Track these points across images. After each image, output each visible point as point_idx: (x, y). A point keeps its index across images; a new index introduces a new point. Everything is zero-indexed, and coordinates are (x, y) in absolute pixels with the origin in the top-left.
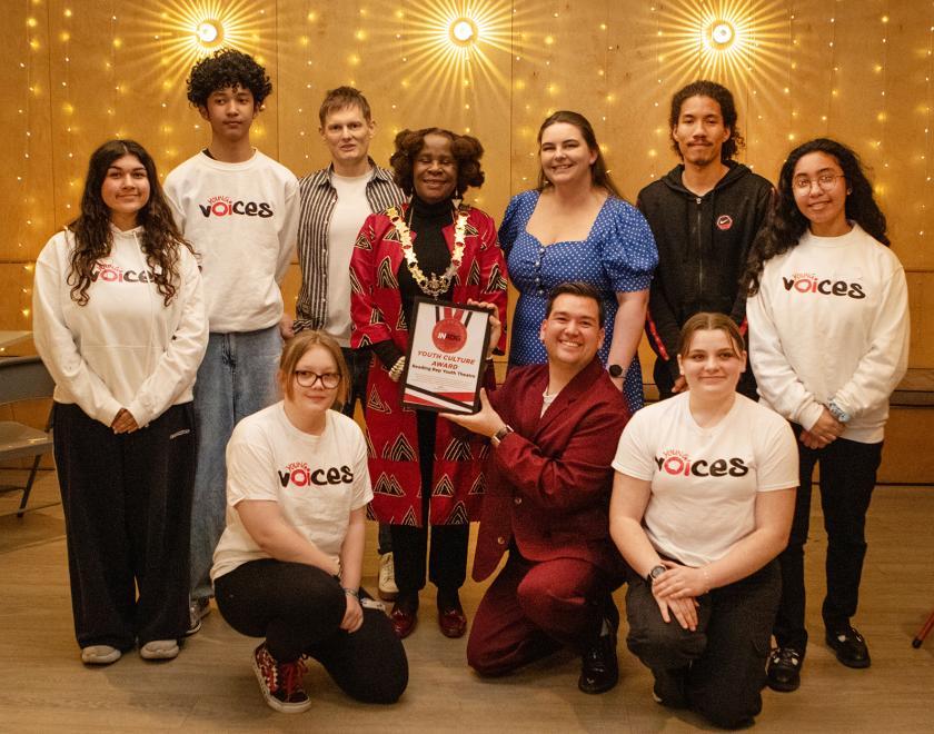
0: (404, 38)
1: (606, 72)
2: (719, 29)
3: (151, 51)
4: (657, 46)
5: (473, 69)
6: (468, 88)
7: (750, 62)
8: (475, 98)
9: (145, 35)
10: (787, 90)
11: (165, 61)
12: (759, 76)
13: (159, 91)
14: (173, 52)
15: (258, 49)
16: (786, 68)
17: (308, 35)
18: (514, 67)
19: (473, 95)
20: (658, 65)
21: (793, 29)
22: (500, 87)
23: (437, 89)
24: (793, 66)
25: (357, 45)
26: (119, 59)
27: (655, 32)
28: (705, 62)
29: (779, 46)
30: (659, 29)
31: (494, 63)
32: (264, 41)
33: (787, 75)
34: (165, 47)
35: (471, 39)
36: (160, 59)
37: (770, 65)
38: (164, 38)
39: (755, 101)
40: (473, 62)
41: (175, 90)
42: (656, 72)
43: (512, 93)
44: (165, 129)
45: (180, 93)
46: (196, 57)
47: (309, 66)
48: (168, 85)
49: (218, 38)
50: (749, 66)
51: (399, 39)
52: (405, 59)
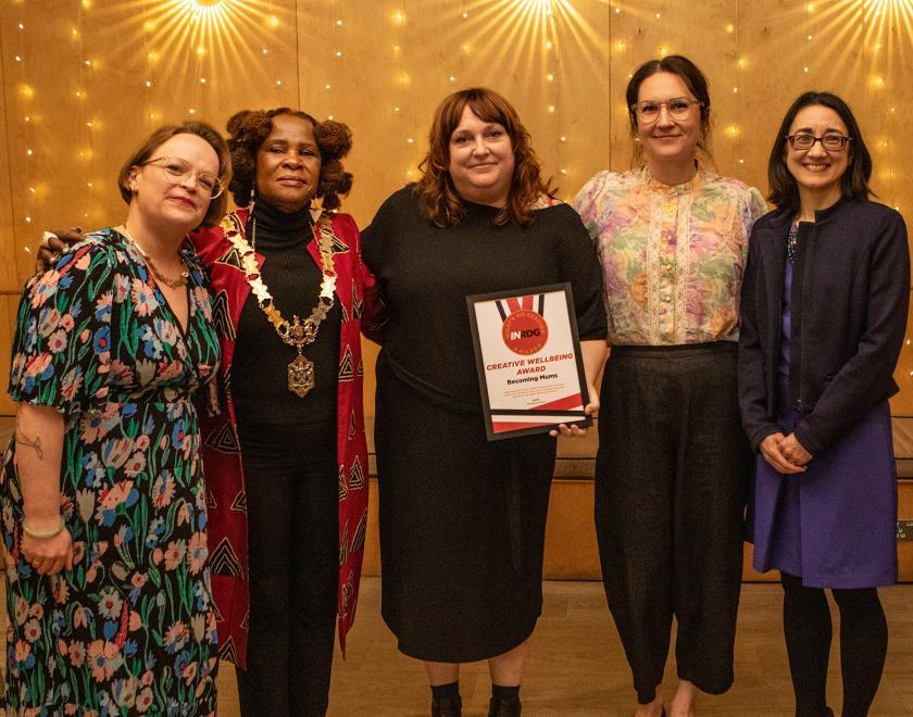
1: (736, 27)
3: (131, 13)
5: (558, 27)
6: (551, 53)
11: (149, 26)
13: (142, 66)
14: (159, 14)
15: (271, 7)
18: (613, 23)
19: (558, 62)
20: (807, 16)
22: (594, 51)
23: (509, 56)
26: (90, 24)
28: (869, 13)
31: (584, 16)
34: (148, 7)
36: (140, 25)
40: (557, 16)
41: (163, 63)
42: (805, 26)
43: (610, 58)
44: (152, 116)
45: (170, 67)
46: (189, 20)
47: (339, 27)
48: (154, 57)
52: (465, 16)
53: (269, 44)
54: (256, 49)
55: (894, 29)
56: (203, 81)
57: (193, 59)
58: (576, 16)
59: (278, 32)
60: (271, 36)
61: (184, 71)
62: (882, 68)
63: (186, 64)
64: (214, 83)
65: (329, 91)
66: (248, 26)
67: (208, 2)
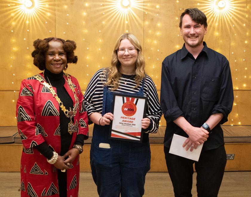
2: (221, 2)
3: (7, 11)
5: (129, 17)
6: (128, 24)
7: (231, 14)
8: (130, 27)
9: (4, 5)
11: (12, 15)
12: (235, 20)
13: (10, 26)
14: (15, 11)
15: (48, 10)
16: (244, 17)
17: (67, 4)
18: (145, 17)
21: (247, 2)
22: (139, 24)
23: (116, 25)
24: (247, 16)
25: (85, 8)
27: (197, 4)
28: (215, 15)
31: (137, 15)
32: (50, 7)
33: (244, 19)
34: (12, 9)
35: (129, 6)
36: (10, 14)
37: (238, 16)
38: (12, 6)
39: (233, 29)
40: (129, 15)
41: (16, 26)
43: (144, 26)
44: (13, 40)
45: (18, 26)
46: (24, 13)
47: (68, 16)
48: (14, 24)
49: (33, 6)
50: (231, 16)
51: (102, 6)
52: (104, 13)
53: (47, 21)
54: (44, 22)
55: (221, 20)
56: (28, 30)
57: (25, 24)
58: (134, 14)
59: (50, 17)
60: (48, 18)
61: (22, 28)
62: (218, 30)
63: (23, 26)
64: (31, 31)
65: (65, 34)
66: (41, 15)
67: (29, 8)
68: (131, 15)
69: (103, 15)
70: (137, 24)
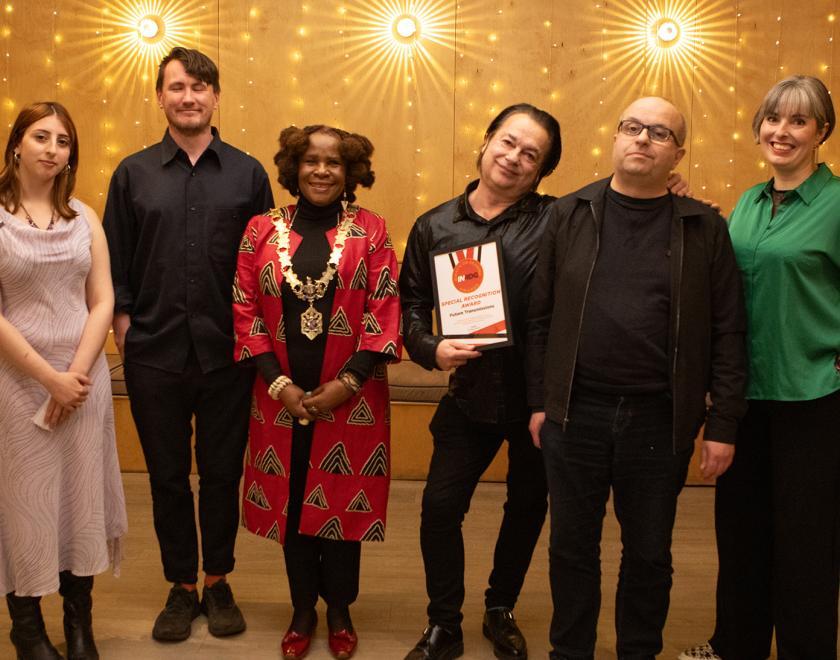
0: (347, 34)
1: (550, 70)
2: (665, 27)
3: (92, 47)
4: (602, 44)
5: (416, 66)
6: (411, 86)
7: (695, 60)
8: (418, 95)
9: (85, 30)
10: (732, 89)
11: (106, 57)
12: (704, 75)
13: (99, 88)
14: (114, 48)
15: (200, 45)
16: (730, 66)
17: (250, 31)
18: (458, 65)
19: (415, 92)
20: (602, 63)
21: (739, 27)
22: (443, 85)
24: (739, 65)
25: (299, 42)
26: (60, 55)
27: (601, 31)
28: (650, 60)
29: (724, 44)
30: (604, 26)
32: (206, 37)
33: (731, 74)
34: (106, 43)
35: (414, 35)
36: (99, 56)
38: (105, 34)
39: (700, 99)
40: (416, 58)
41: (116, 86)
42: (600, 70)
43: (455, 90)
44: (106, 125)
45: (121, 89)
46: (136, 54)
47: (251, 62)
48: (109, 81)
49: (159, 34)
50: (694, 64)
51: (342, 35)
52: (347, 56)
55: (667, 74)
57: (139, 82)
61: (132, 93)
63: (133, 87)
67: (151, 39)
68: (421, 62)
69: (347, 59)
70: (437, 86)
